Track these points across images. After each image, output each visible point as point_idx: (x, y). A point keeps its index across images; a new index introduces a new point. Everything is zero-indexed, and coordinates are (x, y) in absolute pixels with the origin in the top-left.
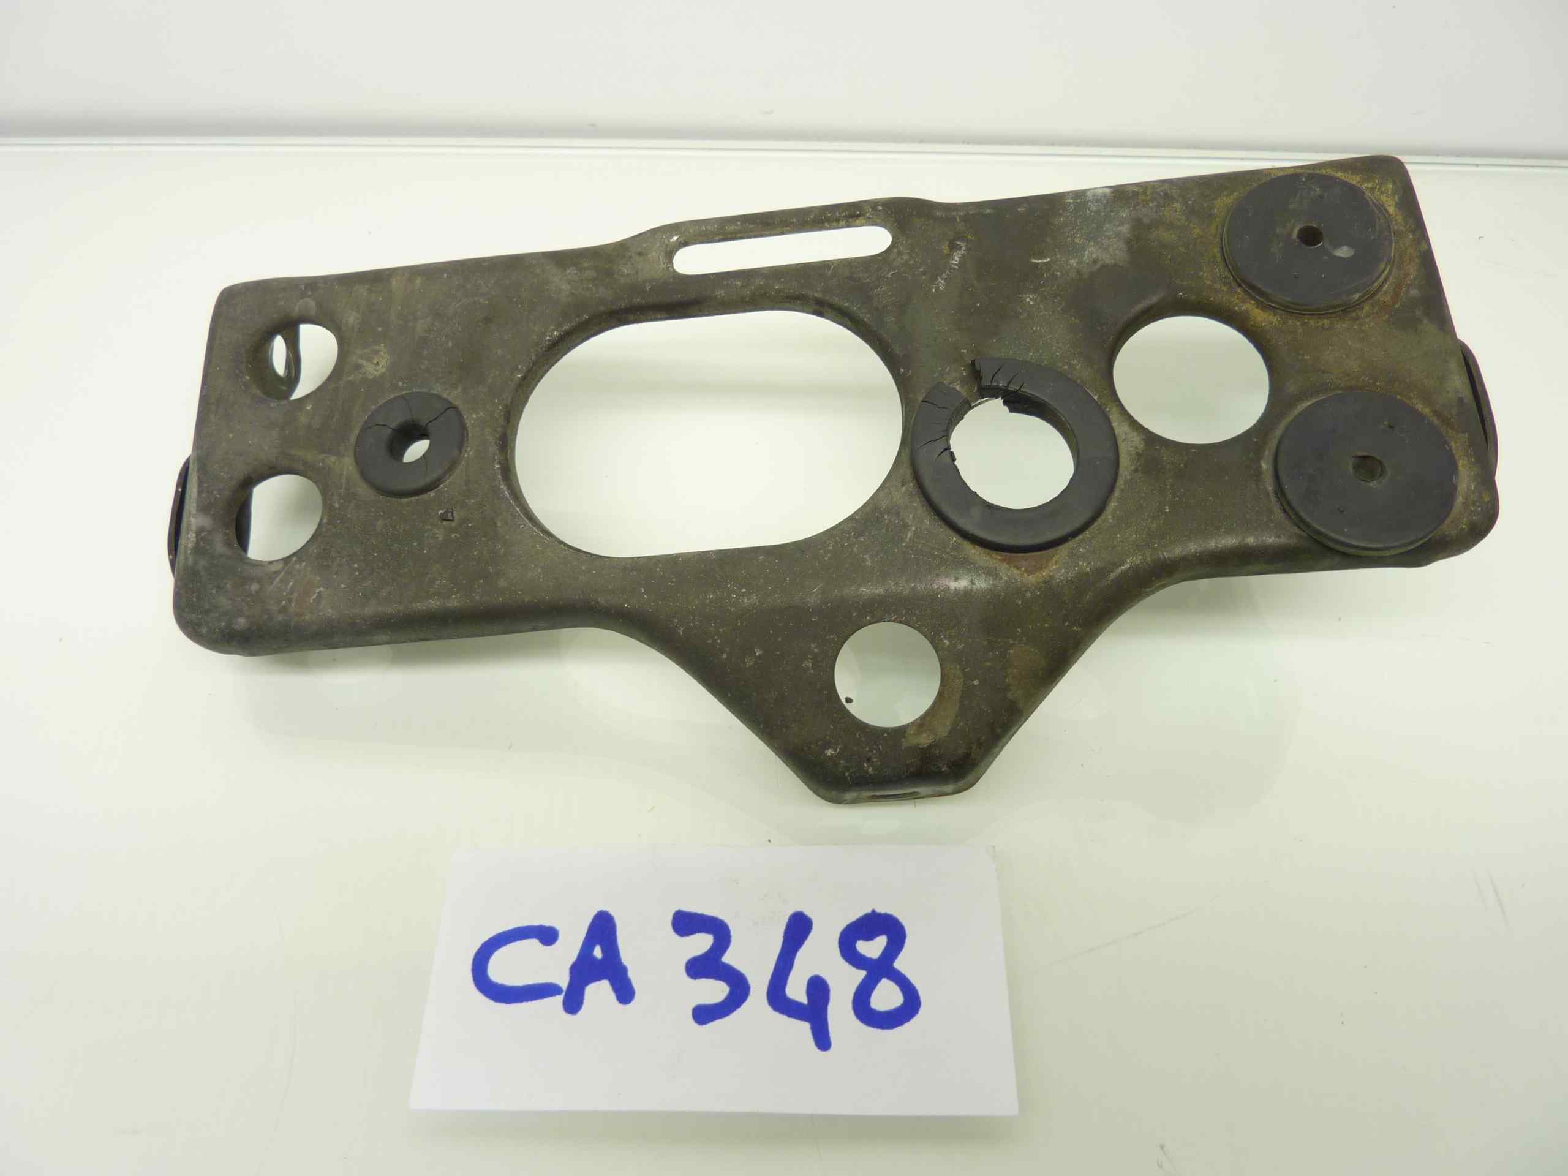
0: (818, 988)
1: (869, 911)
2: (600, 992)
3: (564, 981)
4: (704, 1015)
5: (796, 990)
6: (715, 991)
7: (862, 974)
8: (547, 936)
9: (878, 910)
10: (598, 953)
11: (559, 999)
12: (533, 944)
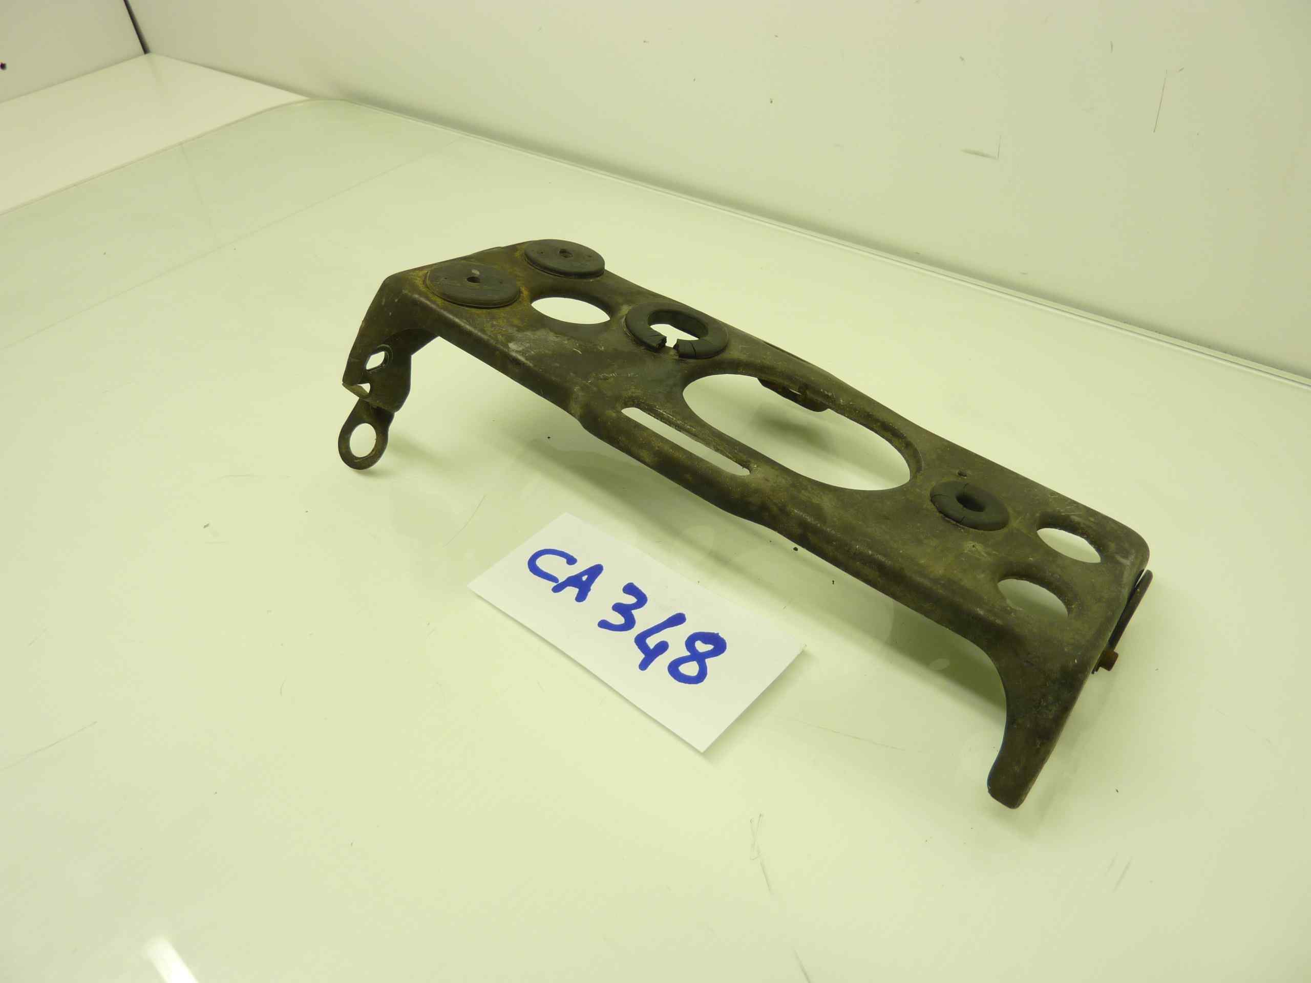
0: (662, 647)
1: (716, 632)
2: (572, 591)
3: (562, 579)
4: (604, 624)
5: (652, 642)
6: (618, 619)
7: (688, 654)
8: (571, 560)
9: (720, 634)
10: (585, 578)
11: (554, 584)
12: (565, 560)
